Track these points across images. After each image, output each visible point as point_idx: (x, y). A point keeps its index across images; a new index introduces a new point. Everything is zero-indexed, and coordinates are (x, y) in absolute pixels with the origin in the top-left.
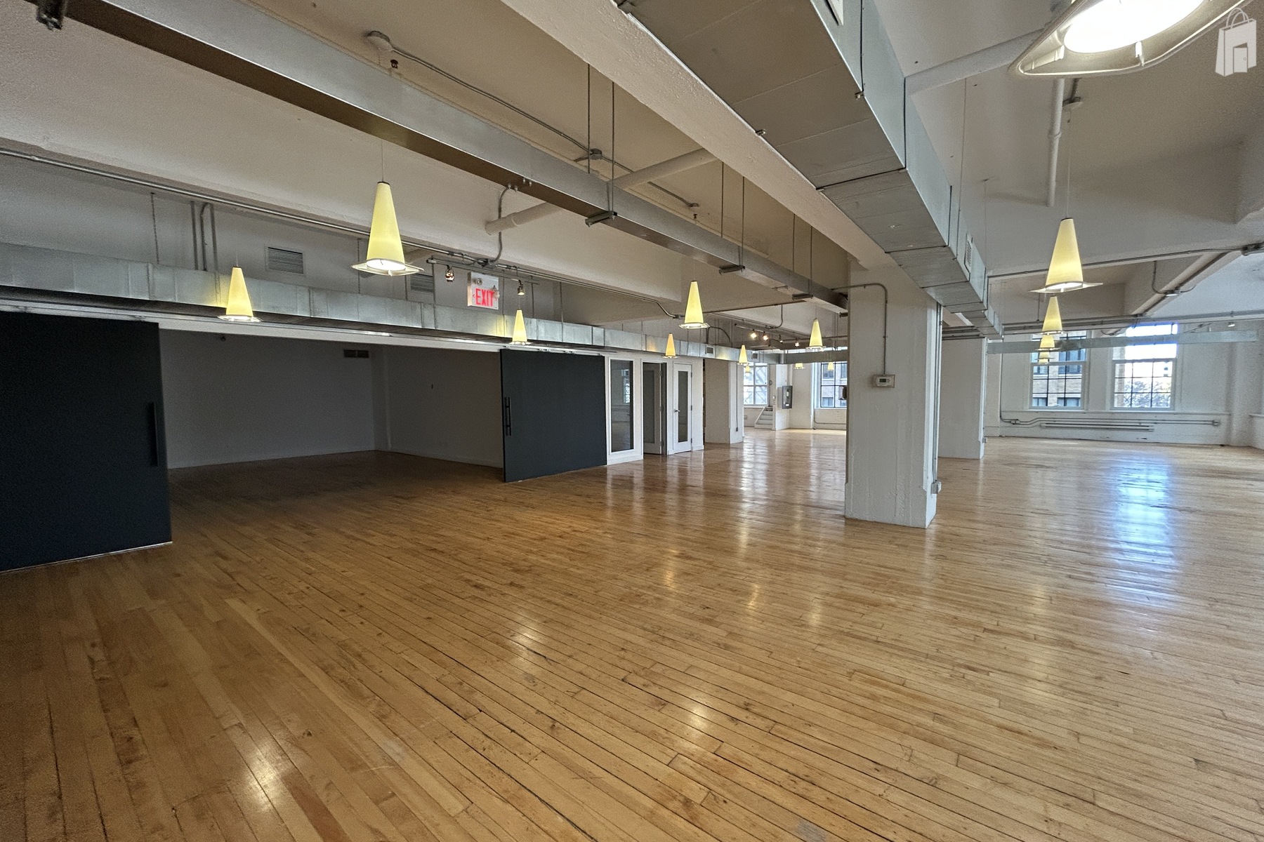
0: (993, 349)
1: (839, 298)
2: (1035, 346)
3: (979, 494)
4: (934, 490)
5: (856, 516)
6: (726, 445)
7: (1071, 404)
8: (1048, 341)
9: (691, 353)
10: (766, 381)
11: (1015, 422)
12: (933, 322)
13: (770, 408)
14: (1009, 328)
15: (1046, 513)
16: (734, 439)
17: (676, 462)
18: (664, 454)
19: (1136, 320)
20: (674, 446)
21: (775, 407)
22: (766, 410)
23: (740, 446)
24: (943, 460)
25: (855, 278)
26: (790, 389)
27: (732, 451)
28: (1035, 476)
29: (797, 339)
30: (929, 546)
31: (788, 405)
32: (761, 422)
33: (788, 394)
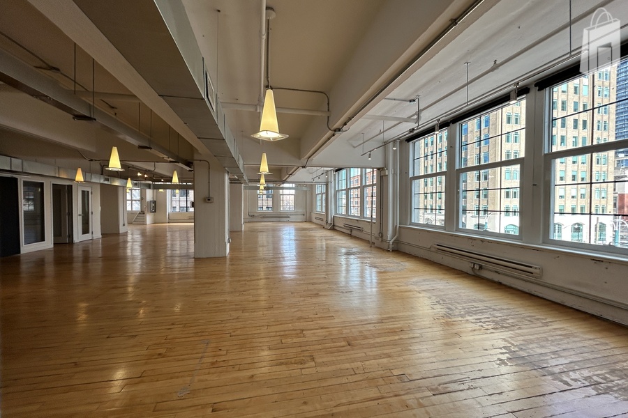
0: (245, 188)
1: (189, 164)
2: (258, 188)
3: (243, 243)
4: (229, 242)
5: (199, 257)
6: (118, 234)
7: (270, 209)
8: (262, 187)
9: (93, 180)
10: (139, 198)
11: (253, 216)
12: (227, 178)
13: (142, 213)
14: (250, 181)
15: (263, 246)
16: (122, 230)
17: (80, 247)
18: (71, 242)
19: (284, 182)
20: (78, 237)
21: (146, 212)
22: (140, 213)
23: (126, 234)
24: (231, 232)
25: (196, 157)
26: (155, 202)
27: (121, 237)
28: (260, 234)
29: (162, 177)
30: (228, 262)
31: (154, 211)
32: (136, 220)
33: (153, 205)
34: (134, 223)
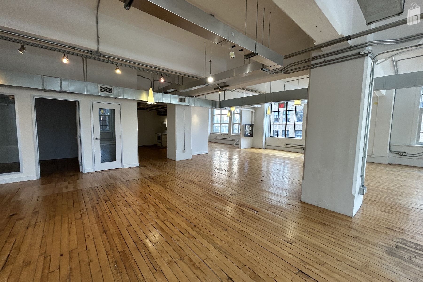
26: (252, 125)
31: (250, 135)
32: (238, 143)
33: (250, 128)
34: (235, 145)
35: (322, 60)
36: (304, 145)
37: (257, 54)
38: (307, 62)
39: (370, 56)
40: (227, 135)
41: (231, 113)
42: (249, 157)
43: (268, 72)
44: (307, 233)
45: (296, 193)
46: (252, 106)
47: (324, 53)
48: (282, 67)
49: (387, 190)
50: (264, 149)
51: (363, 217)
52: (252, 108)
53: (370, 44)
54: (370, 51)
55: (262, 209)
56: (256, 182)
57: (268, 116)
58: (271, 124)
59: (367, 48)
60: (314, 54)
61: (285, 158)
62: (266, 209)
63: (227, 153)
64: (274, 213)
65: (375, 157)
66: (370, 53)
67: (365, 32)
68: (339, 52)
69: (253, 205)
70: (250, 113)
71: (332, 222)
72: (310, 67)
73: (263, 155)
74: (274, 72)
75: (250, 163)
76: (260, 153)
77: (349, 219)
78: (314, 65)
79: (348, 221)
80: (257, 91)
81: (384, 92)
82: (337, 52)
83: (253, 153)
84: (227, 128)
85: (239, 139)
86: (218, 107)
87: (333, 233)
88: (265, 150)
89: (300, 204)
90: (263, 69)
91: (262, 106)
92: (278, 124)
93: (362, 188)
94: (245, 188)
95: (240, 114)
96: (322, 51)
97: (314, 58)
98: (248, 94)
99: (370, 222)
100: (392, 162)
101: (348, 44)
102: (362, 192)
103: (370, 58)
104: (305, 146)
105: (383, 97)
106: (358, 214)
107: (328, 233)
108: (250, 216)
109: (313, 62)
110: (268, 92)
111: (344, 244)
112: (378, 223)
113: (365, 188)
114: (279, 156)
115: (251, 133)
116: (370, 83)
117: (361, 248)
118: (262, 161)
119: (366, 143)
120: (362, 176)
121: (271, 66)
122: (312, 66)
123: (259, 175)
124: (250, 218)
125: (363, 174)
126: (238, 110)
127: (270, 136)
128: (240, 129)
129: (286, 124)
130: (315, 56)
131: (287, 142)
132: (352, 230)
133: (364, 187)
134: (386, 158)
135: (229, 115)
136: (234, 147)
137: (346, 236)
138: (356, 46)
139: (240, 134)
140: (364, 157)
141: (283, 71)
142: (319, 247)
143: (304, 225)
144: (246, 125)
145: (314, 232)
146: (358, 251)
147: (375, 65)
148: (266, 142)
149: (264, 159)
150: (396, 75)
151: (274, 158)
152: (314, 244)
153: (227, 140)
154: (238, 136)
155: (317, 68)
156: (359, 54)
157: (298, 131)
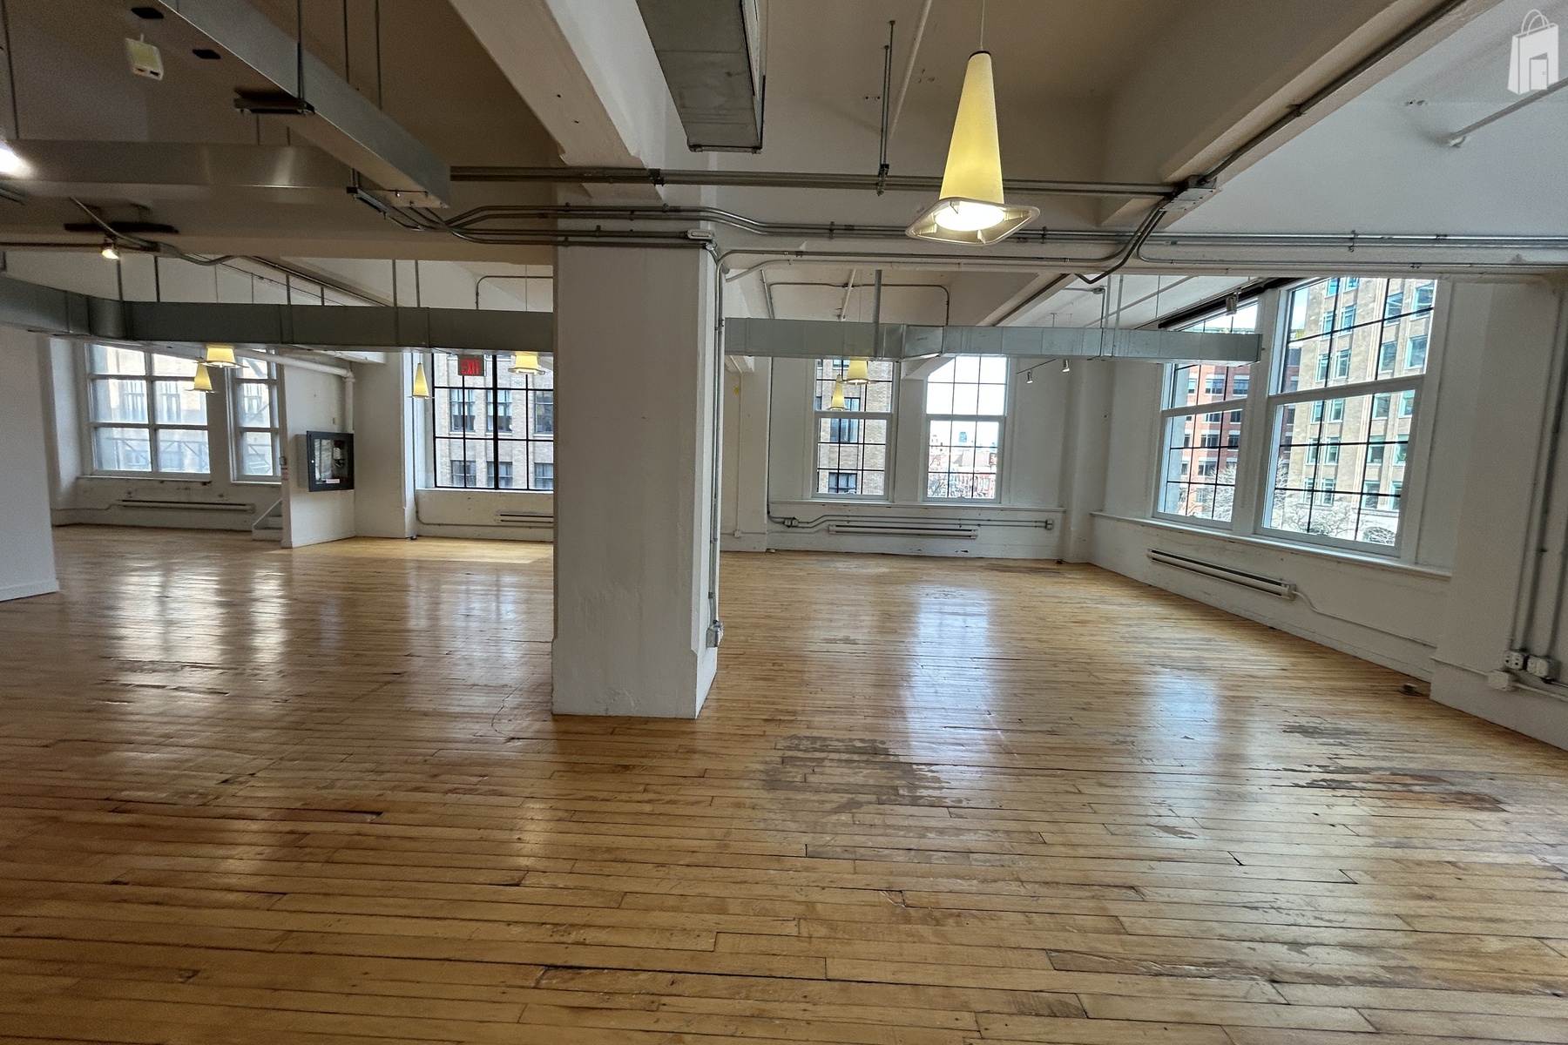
11: (790, 523)
26: (346, 440)
31: (338, 481)
32: (273, 521)
33: (338, 453)
34: (258, 534)
35: (590, 224)
36: (551, 512)
37: (311, 108)
38: (543, 216)
39: (711, 252)
40: (204, 484)
41: (216, 373)
42: (339, 580)
43: (385, 213)
44: (572, 819)
45: (535, 689)
46: (338, 354)
47: (596, 202)
48: (446, 207)
49: (763, 621)
50: (412, 539)
51: (717, 710)
52: (340, 363)
53: (710, 214)
54: (710, 237)
55: (400, 796)
56: (376, 686)
57: (419, 402)
58: (435, 438)
59: (702, 223)
60: (565, 195)
61: (498, 569)
62: (416, 789)
63: (207, 574)
64: (453, 791)
65: (742, 535)
66: (710, 241)
67: (696, 175)
68: (637, 213)
69: (355, 792)
70: (334, 386)
71: (644, 753)
72: (554, 239)
73: (412, 564)
74: (420, 224)
75: (349, 605)
76: (391, 560)
77: (687, 728)
78: (569, 233)
79: (683, 732)
80: (351, 287)
81: (750, 361)
82: (632, 211)
83: (359, 562)
84: (200, 451)
85: (280, 503)
86: (110, 334)
87: (648, 787)
88: (414, 543)
89: (550, 725)
90: (359, 191)
91: (387, 358)
92: (464, 438)
93: (712, 628)
94: (312, 726)
95: (276, 383)
96: (586, 192)
97: (564, 210)
98: (306, 296)
99: (733, 716)
100: (773, 547)
101: (658, 197)
102: (712, 640)
103: (710, 256)
104: (555, 516)
105: (749, 374)
106: (709, 703)
107: (633, 792)
108: (337, 849)
109: (564, 224)
110: (407, 300)
111: (675, 806)
112: (748, 712)
113: (719, 627)
114: (476, 563)
115: (345, 472)
116: (715, 330)
117: (715, 799)
118: (404, 589)
119: (716, 501)
120: (711, 596)
121: (397, 191)
122: (561, 239)
123: (386, 653)
124: (337, 856)
125: (714, 588)
126: (263, 366)
127: (436, 486)
128: (278, 455)
129: (496, 439)
130: (567, 205)
131: (504, 508)
132: (696, 756)
133: (717, 624)
134: (762, 536)
135: (206, 382)
136: (254, 543)
137: (681, 780)
138: (676, 210)
139: (284, 479)
140: (713, 541)
141: (457, 226)
142: (609, 850)
143: (563, 795)
144: (311, 437)
145: (596, 806)
146: (710, 811)
147: (724, 281)
148: (417, 512)
149: (412, 582)
150: (770, 319)
151: (455, 571)
152: (592, 850)
153: (202, 509)
154: (273, 486)
155: (578, 248)
156: (684, 235)
157: (543, 464)
